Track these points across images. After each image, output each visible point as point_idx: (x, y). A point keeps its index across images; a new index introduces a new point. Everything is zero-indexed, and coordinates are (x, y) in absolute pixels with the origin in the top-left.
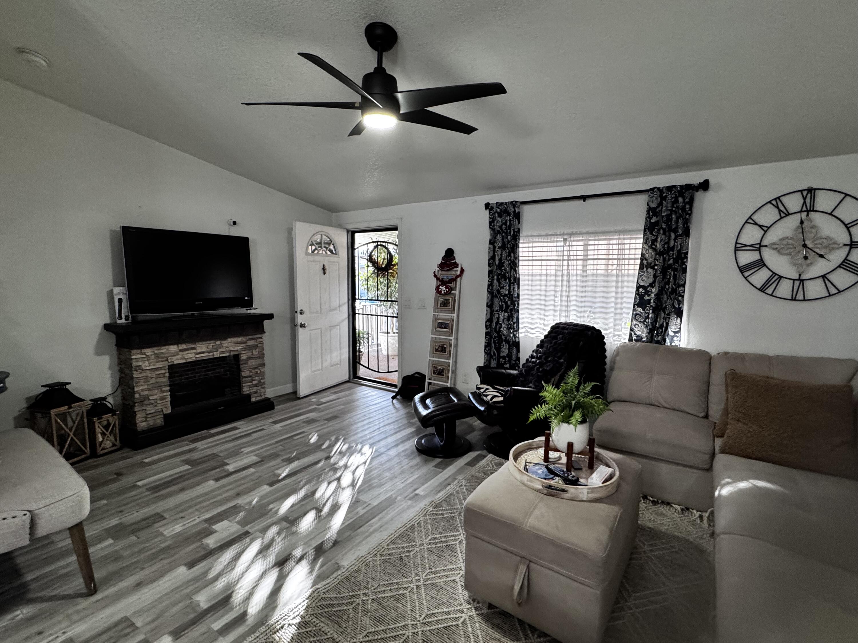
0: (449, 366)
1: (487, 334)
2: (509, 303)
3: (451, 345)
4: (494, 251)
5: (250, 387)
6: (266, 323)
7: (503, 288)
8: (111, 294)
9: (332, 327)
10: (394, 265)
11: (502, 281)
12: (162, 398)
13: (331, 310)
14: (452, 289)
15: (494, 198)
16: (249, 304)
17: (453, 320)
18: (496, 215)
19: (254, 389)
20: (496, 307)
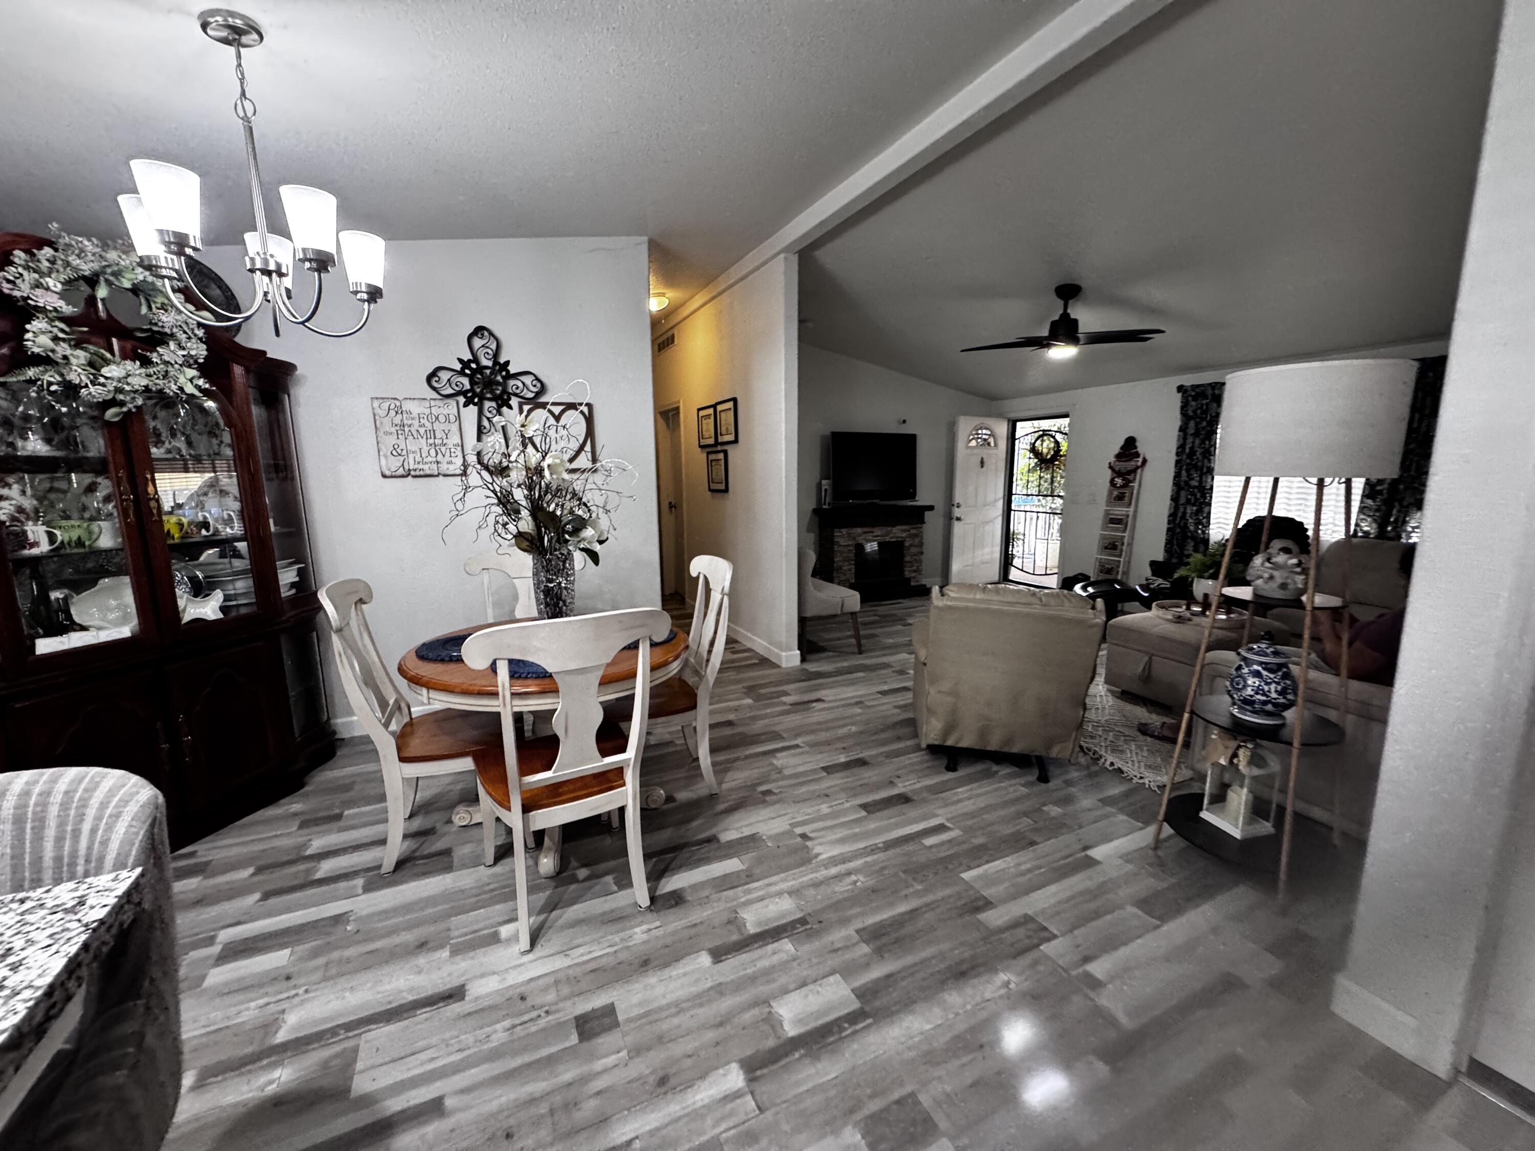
0: (1119, 567)
1: (1169, 530)
2: (1199, 495)
3: (1123, 544)
4: (1185, 439)
5: (909, 571)
6: (928, 514)
7: (1193, 479)
8: (819, 485)
9: (987, 523)
10: (1061, 456)
11: (1192, 472)
12: (850, 570)
13: (985, 506)
14: (1130, 482)
15: (1189, 380)
16: (913, 496)
17: (1128, 516)
18: (1190, 398)
19: (913, 575)
20: (1182, 500)
